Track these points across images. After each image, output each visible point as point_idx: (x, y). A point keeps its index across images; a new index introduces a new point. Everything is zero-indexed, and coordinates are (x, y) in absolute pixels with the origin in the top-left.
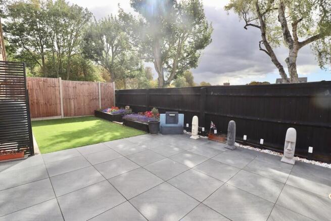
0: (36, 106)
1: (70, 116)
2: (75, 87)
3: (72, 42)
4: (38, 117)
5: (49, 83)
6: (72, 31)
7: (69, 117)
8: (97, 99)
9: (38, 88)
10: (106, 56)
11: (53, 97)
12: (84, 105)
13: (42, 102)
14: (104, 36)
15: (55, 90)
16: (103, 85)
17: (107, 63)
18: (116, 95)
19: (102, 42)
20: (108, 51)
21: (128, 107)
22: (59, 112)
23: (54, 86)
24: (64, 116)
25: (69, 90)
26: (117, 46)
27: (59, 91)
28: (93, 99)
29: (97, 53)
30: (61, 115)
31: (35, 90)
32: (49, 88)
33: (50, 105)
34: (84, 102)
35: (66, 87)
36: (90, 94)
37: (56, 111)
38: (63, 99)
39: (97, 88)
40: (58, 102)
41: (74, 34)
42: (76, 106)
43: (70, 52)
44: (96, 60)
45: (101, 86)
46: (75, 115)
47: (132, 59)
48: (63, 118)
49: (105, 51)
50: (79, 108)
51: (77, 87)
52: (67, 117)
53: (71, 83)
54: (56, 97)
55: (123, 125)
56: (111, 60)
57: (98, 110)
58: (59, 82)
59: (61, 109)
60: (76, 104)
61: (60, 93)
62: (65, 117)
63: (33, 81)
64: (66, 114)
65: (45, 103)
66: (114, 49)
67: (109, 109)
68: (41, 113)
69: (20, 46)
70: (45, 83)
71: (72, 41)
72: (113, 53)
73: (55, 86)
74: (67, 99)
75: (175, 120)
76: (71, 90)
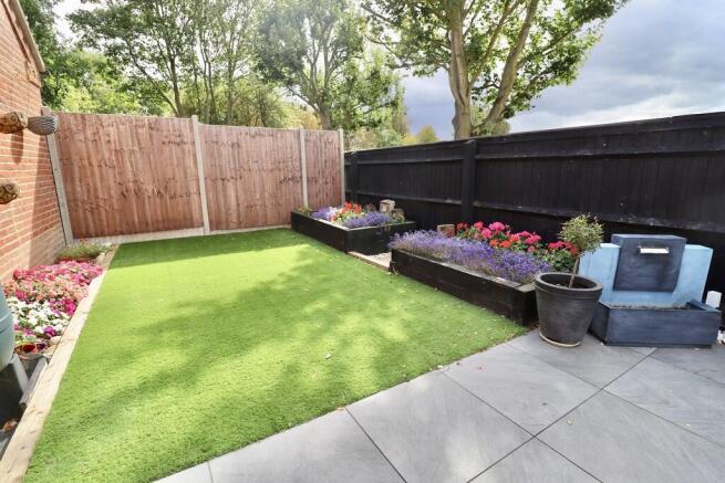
0: (133, 199)
1: (227, 229)
2: (236, 145)
3: (235, 47)
4: (142, 232)
5: (165, 133)
6: (234, 22)
7: (225, 232)
8: (296, 180)
9: (136, 148)
10: (312, 74)
11: (179, 175)
12: (262, 197)
13: (150, 188)
14: (306, 20)
15: (183, 151)
16: (313, 138)
17: (314, 91)
18: (346, 167)
19: (303, 35)
20: (316, 60)
21: (392, 203)
22: (196, 216)
23: (178, 140)
24: (211, 229)
25: (220, 155)
26: (337, 44)
27: (195, 156)
28: (286, 180)
29: (291, 64)
30: (202, 225)
31: (126, 155)
32: (166, 149)
33: (171, 198)
34: (263, 191)
35: (212, 145)
36: (278, 165)
37: (188, 216)
38: (205, 179)
39: (296, 146)
40: (193, 189)
41: (239, 27)
42: (241, 199)
43: (231, 71)
44: (290, 83)
45: (306, 140)
46: (239, 225)
47: (375, 74)
48: (208, 233)
49: (309, 61)
50: (249, 207)
51: (243, 144)
52: (220, 232)
53: (225, 133)
54: (185, 173)
55: (390, 269)
56: (322, 83)
57: (301, 211)
58: (191, 127)
59: (200, 208)
60: (241, 194)
61: (195, 163)
62: (214, 233)
63: (121, 127)
64: (215, 224)
65: (159, 192)
66: (330, 54)
67: (333, 211)
68: (150, 221)
69: (126, 61)
70: (154, 132)
71: (236, 43)
72: (327, 64)
73: (183, 142)
74: (217, 181)
75: (664, 275)
76: (226, 151)
